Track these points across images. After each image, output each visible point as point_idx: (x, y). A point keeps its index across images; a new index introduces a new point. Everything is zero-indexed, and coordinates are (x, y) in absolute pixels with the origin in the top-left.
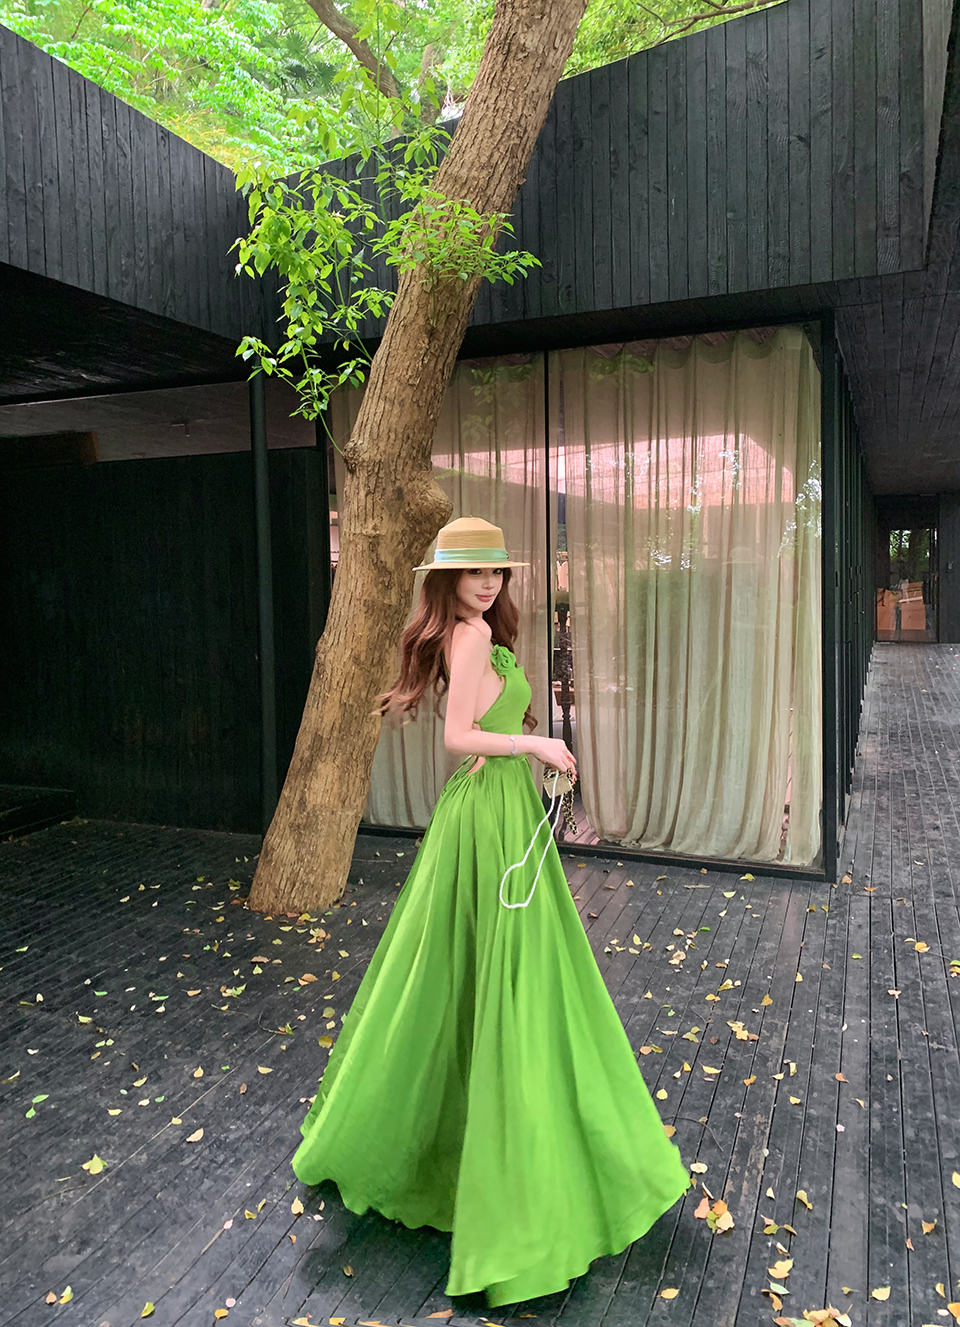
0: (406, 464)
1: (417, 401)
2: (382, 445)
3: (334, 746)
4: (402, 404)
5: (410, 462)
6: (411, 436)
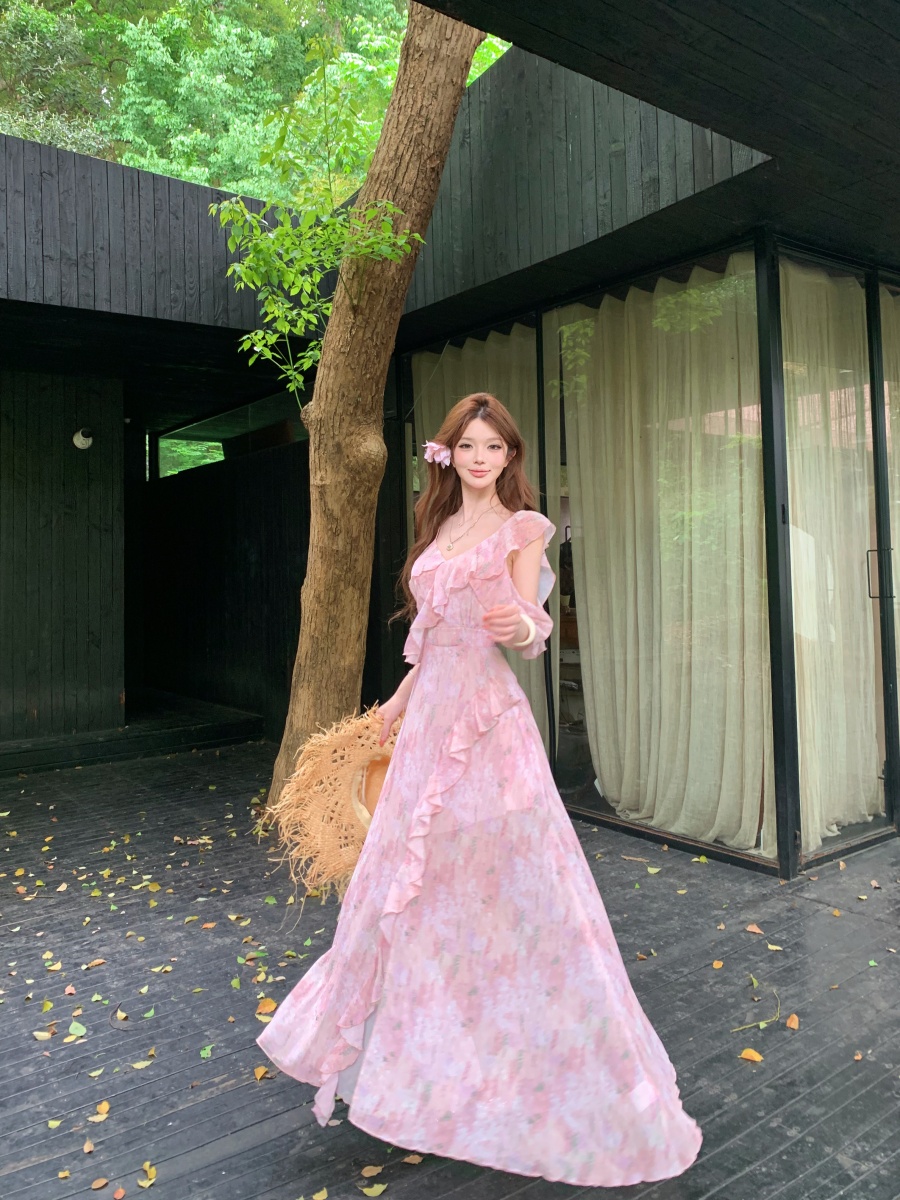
2: (322, 404)
5: (348, 419)
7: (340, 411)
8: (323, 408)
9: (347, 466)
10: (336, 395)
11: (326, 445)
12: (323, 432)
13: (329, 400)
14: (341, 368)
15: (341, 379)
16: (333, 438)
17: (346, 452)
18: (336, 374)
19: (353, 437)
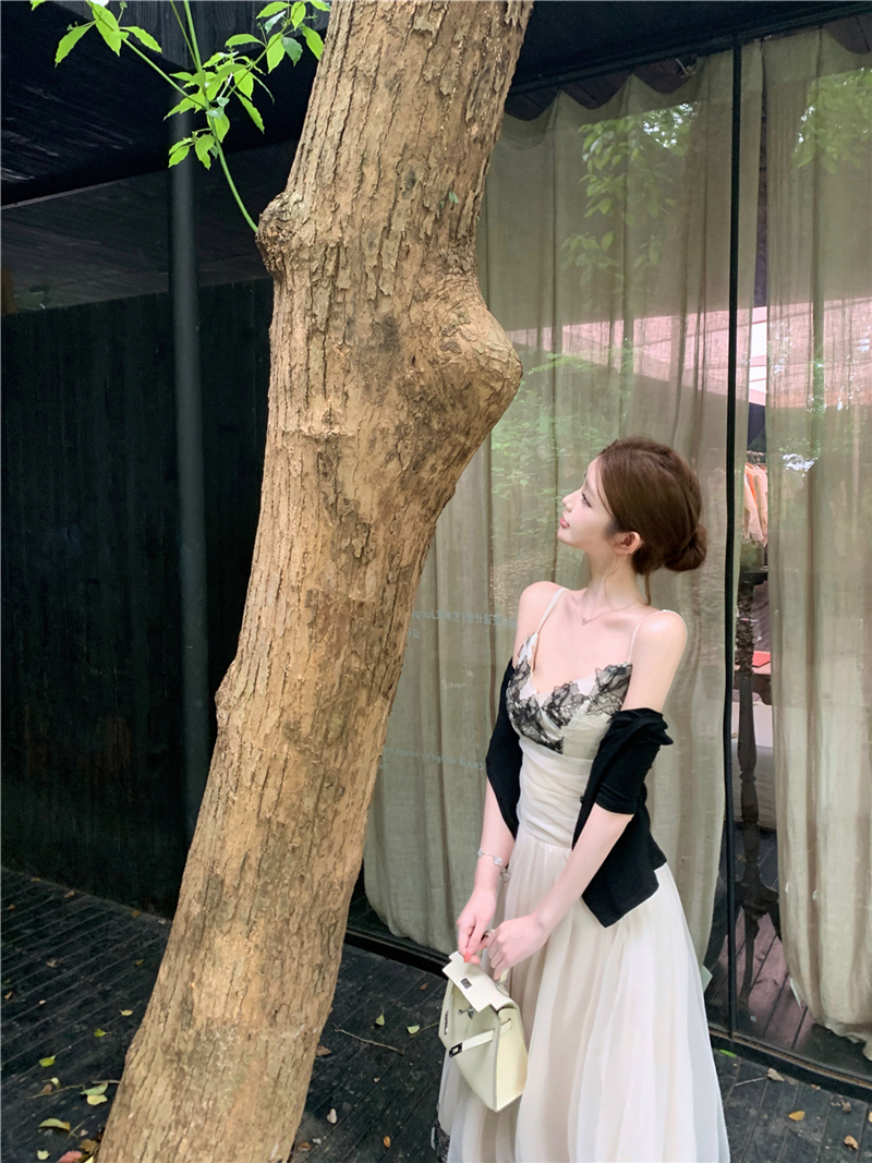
0: (406, 253)
1: (437, 80)
2: (344, 199)
3: (246, 904)
4: (396, 87)
5: (418, 250)
6: (420, 176)
7: (399, 225)
8: (345, 210)
9: (406, 389)
10: (391, 175)
11: (350, 322)
12: (343, 281)
13: (368, 189)
14: (409, 91)
15: (406, 129)
16: (376, 303)
17: (410, 345)
18: (394, 108)
19: (430, 305)
